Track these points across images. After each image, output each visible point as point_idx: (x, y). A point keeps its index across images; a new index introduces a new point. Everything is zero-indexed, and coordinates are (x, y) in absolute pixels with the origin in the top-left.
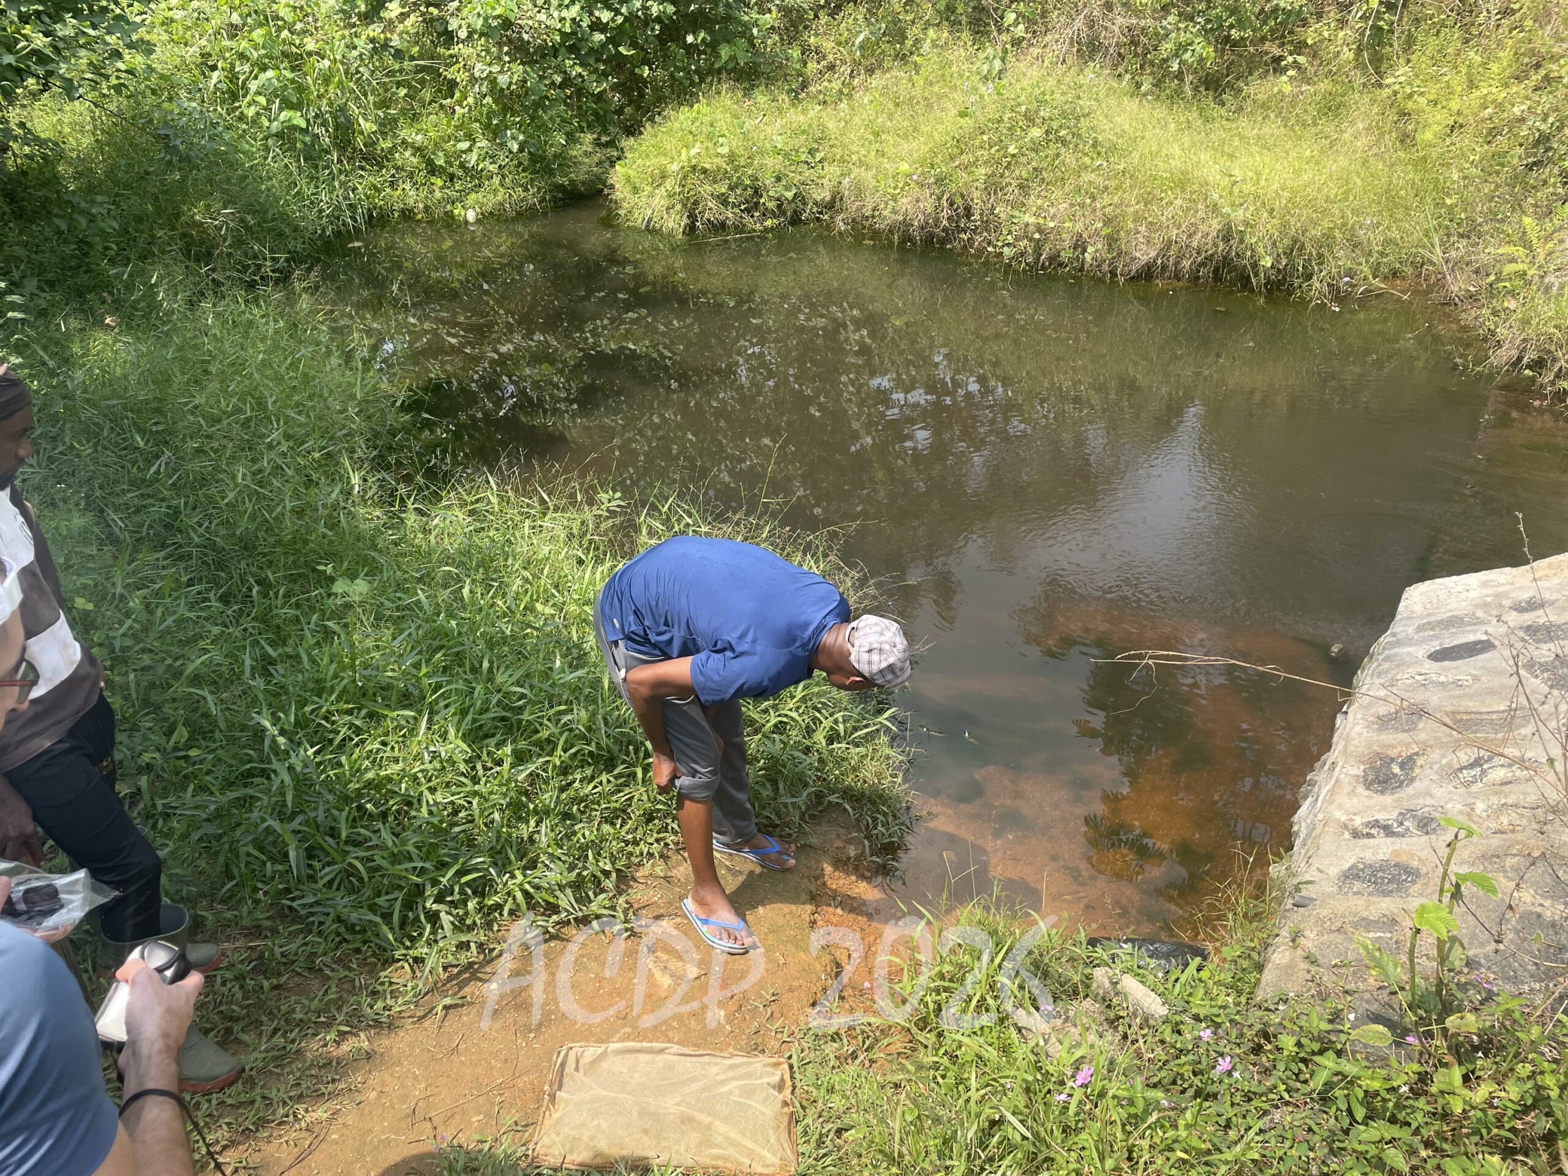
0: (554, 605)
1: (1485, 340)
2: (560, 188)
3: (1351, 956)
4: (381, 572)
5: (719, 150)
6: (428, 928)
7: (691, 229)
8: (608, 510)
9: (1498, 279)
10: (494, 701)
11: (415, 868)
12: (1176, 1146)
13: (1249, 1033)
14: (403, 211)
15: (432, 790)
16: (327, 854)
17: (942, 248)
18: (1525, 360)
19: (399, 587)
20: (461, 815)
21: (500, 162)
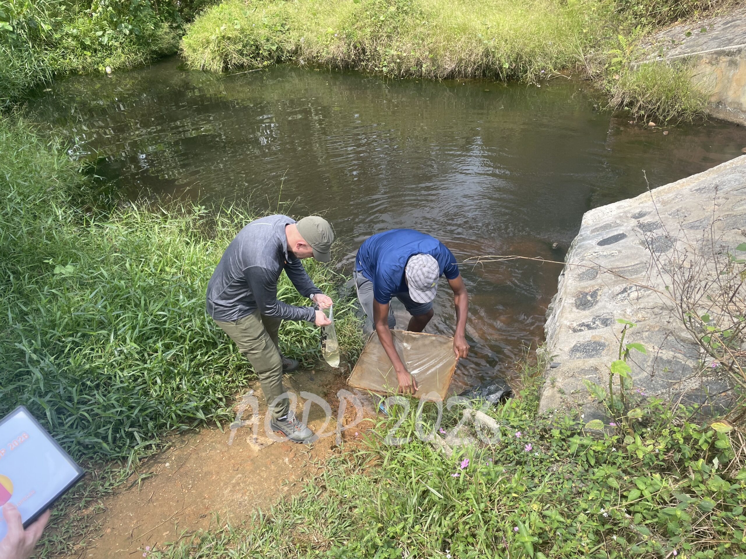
0: (176, 267)
1: (606, 95)
2: (154, 52)
3: (579, 388)
4: (80, 260)
5: (235, 27)
6: (128, 441)
7: (226, 69)
8: (199, 216)
9: (610, 66)
10: (149, 320)
11: (117, 411)
12: (511, 491)
13: (537, 431)
14: (71, 70)
15: (122, 370)
16: (68, 411)
17: (353, 70)
18: (625, 103)
19: (91, 267)
20: (139, 380)
21: (120, 41)
